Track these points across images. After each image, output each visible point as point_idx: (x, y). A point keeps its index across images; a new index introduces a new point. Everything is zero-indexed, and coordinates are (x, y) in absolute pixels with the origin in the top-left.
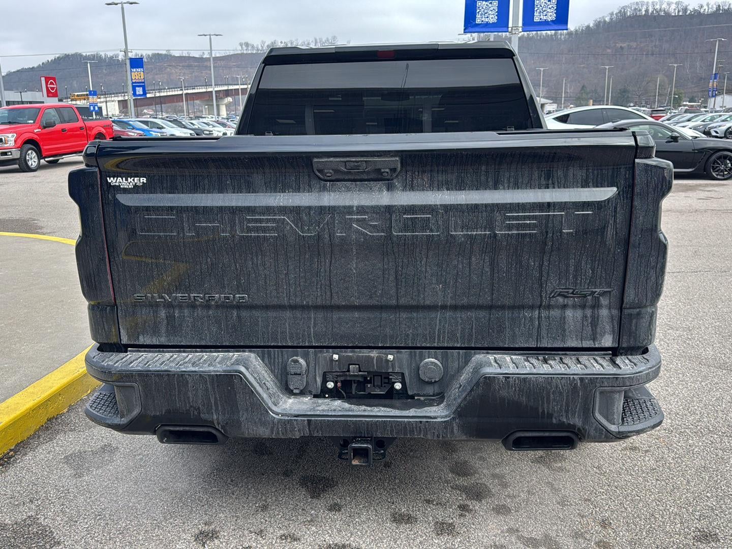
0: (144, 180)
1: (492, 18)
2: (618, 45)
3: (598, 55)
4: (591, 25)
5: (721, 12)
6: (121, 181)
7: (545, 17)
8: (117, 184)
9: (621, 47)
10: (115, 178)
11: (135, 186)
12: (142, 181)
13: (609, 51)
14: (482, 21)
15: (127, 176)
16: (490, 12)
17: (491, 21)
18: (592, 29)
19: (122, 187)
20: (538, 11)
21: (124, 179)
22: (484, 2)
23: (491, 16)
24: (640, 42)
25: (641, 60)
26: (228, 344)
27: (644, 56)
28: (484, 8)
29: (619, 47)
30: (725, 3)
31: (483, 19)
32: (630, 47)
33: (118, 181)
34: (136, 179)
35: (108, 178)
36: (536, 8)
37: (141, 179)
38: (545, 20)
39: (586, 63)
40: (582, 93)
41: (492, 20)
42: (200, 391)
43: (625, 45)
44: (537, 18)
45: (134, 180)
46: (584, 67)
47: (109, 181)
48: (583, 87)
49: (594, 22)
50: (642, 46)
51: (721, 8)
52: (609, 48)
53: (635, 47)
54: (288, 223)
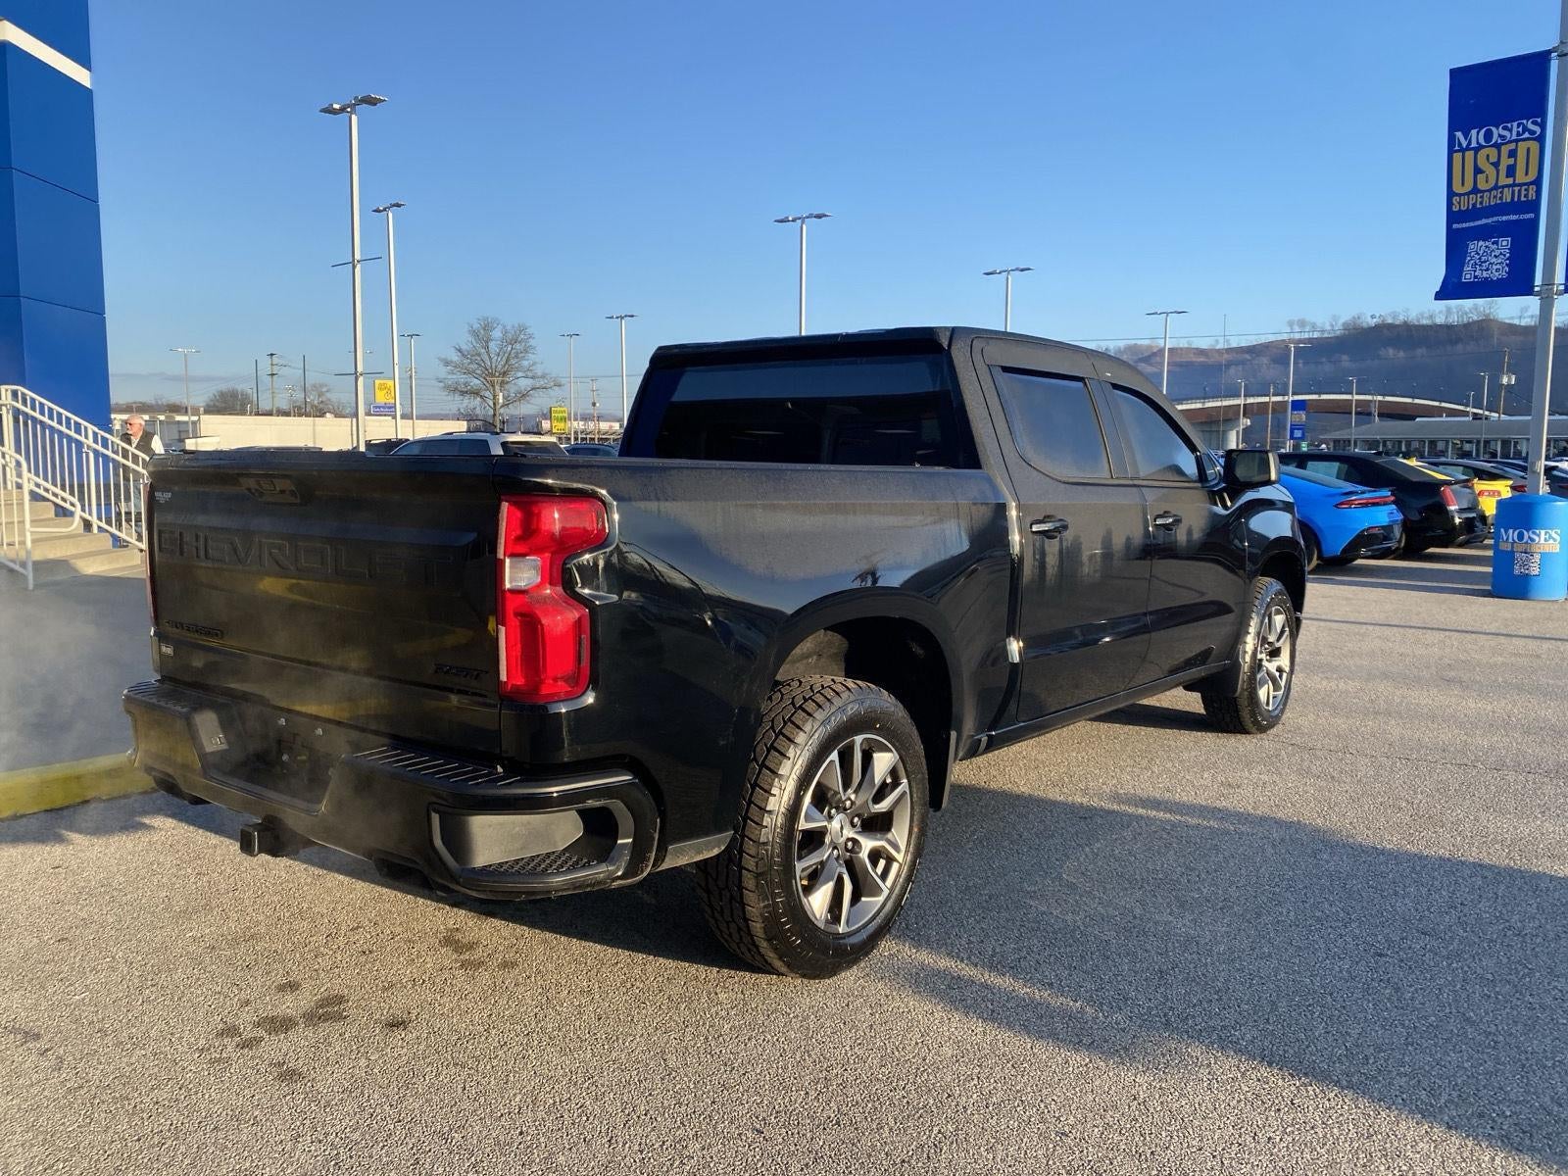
1: (1498, 270)
14: (1476, 277)
16: (1494, 260)
17: (1495, 276)
22: (1481, 243)
23: (1495, 267)
28: (1481, 252)
31: (1476, 274)
41: (1497, 273)
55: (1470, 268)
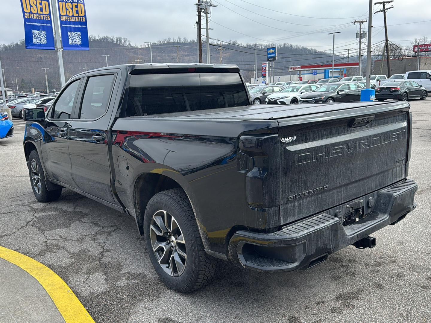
0: (295, 137)
2: (39, 56)
3: (27, 61)
4: (19, 43)
5: (91, 40)
6: (286, 139)
7: (75, 42)
8: (285, 141)
9: (40, 57)
10: (284, 138)
11: (292, 141)
12: (294, 138)
13: (33, 59)
14: (37, 42)
15: (288, 137)
16: (42, 37)
18: (19, 46)
19: (287, 142)
20: (71, 38)
21: (287, 138)
22: (37, 31)
23: (43, 40)
24: (52, 55)
25: (54, 65)
26: (318, 212)
27: (55, 63)
28: (37, 34)
29: (39, 57)
30: (92, 36)
31: (37, 41)
32: (46, 58)
33: (285, 140)
34: (292, 137)
35: (281, 139)
36: (69, 37)
37: (294, 137)
38: (76, 44)
39: (20, 66)
40: (23, 84)
41: (43, 42)
42: (327, 235)
43: (42, 56)
44: (71, 43)
45: (291, 138)
46: (19, 69)
47: (281, 140)
48: (22, 80)
49: (20, 42)
50: (52, 57)
51: (91, 38)
52: (33, 57)
53: (48, 57)
54: (345, 149)
55: (35, 39)
